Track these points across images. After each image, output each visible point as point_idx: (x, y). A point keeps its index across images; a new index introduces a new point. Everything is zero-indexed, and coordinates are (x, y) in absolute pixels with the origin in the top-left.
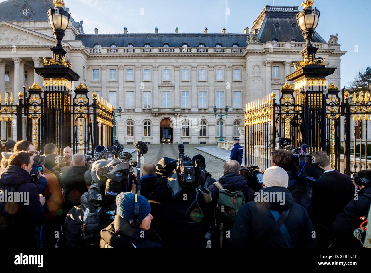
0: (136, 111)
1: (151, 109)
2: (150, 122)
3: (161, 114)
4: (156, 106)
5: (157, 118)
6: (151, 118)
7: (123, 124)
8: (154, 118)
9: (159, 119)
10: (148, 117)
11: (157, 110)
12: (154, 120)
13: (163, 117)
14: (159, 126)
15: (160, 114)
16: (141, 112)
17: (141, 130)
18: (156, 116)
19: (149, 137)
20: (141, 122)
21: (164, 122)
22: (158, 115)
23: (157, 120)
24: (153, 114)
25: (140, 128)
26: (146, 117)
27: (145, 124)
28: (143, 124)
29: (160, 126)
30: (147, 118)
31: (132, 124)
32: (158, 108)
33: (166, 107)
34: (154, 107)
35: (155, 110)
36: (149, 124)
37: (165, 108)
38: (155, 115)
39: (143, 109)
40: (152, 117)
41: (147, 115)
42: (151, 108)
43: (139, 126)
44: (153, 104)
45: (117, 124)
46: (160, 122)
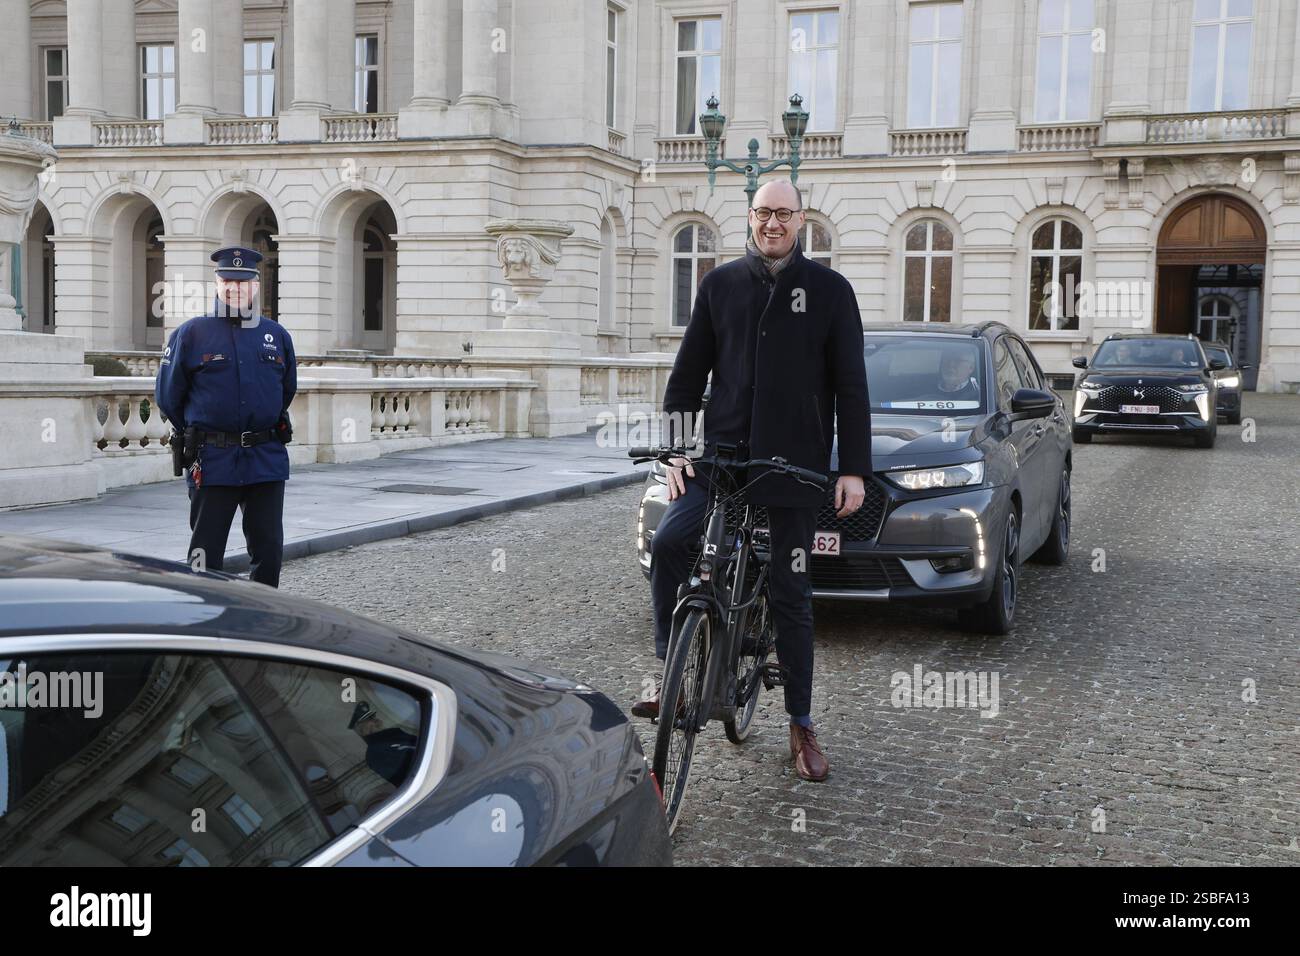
0: (971, 148)
1: (1092, 129)
2: (1081, 224)
3: (1166, 161)
4: (1134, 95)
5: (1135, 194)
6: (1083, 194)
7: (878, 241)
8: (1112, 193)
9: (1153, 205)
10: (1063, 185)
11: (1134, 131)
12: (1110, 207)
13: (1184, 182)
14: (1153, 258)
15: (1158, 163)
16: (1012, 154)
17: (1002, 286)
18: (1123, 175)
19: (1069, 334)
20: (1011, 226)
21: (1190, 224)
22: (1140, 168)
23: (1135, 206)
24: (1099, 162)
25: (1002, 269)
26: (1048, 186)
27: (1043, 238)
28: (1026, 239)
29: (1159, 252)
30: (1055, 198)
31: (943, 240)
32: (1148, 118)
33: (1218, 108)
34: (1117, 106)
35: (1115, 133)
36: (1072, 237)
37: (1201, 116)
38: (1116, 169)
39: (1026, 132)
40: (1095, 188)
41: (1054, 174)
42: (1087, 115)
43: (989, 252)
44: (1106, 89)
45: (834, 246)
46: (1159, 222)
